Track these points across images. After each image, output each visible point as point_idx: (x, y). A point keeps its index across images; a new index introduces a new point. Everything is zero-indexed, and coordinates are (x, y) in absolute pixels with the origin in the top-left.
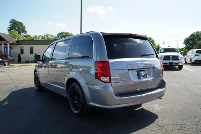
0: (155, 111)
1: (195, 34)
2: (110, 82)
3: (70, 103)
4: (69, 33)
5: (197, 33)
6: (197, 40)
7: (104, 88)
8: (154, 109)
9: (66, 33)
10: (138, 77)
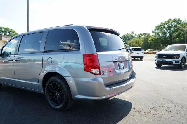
0: (126, 99)
1: (126, 35)
2: (100, 74)
3: (48, 98)
4: (9, 29)
5: (127, 35)
6: (127, 40)
7: (95, 80)
8: (125, 97)
9: (5, 29)
10: (119, 69)
